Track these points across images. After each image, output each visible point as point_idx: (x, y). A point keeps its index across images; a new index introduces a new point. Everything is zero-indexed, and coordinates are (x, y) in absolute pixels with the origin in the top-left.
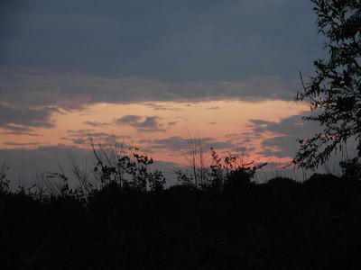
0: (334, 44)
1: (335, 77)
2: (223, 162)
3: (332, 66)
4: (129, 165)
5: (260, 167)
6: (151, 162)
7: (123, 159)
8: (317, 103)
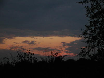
0: (91, 20)
1: (92, 30)
2: (54, 55)
3: (90, 27)
4: (27, 55)
5: (65, 56)
6: (34, 54)
7: (26, 53)
8: (86, 37)
